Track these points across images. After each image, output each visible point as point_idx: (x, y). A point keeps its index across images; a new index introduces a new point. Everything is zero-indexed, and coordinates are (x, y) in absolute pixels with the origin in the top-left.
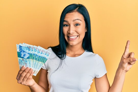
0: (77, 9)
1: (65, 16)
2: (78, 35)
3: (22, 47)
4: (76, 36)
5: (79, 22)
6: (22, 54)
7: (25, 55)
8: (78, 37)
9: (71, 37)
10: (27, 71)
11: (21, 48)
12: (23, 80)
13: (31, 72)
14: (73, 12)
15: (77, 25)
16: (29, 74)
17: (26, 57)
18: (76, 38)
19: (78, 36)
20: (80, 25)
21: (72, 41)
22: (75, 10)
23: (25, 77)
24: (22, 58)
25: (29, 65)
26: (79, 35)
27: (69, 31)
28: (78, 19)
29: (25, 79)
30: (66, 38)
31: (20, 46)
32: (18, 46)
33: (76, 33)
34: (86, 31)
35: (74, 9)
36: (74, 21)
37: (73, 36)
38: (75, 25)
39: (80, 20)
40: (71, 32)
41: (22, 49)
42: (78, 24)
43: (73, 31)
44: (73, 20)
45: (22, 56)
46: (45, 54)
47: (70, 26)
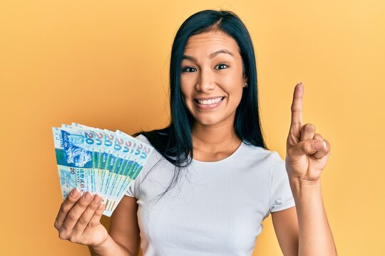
0: (219, 22)
1: (186, 43)
2: (223, 94)
3: (69, 134)
4: (218, 97)
5: (225, 58)
6: (71, 155)
7: (77, 157)
8: (225, 100)
9: (205, 102)
10: (86, 203)
11: (68, 139)
12: (75, 228)
13: (96, 206)
14: (208, 31)
15: (220, 68)
16: (90, 212)
17: (81, 163)
18: (218, 104)
19: (223, 98)
20: (228, 66)
21: (206, 112)
22: (215, 26)
23: (82, 220)
24: (71, 165)
25: (90, 185)
26: (227, 95)
27: (198, 86)
28: (223, 52)
29: (82, 227)
30: (190, 104)
31: (63, 132)
32: (56, 133)
33: (217, 88)
34: (244, 86)
35: (212, 23)
36: (212, 56)
37: (211, 98)
38: (215, 68)
39: (229, 53)
40: (206, 86)
41: (70, 140)
42: (223, 65)
43: (210, 84)
44: (209, 54)
45: (70, 160)
46: (136, 154)
47: (200, 69)
